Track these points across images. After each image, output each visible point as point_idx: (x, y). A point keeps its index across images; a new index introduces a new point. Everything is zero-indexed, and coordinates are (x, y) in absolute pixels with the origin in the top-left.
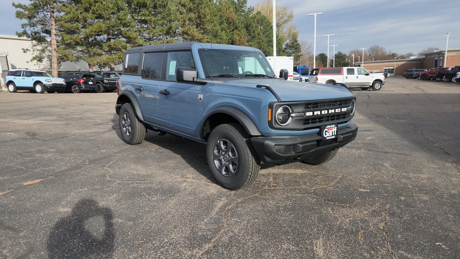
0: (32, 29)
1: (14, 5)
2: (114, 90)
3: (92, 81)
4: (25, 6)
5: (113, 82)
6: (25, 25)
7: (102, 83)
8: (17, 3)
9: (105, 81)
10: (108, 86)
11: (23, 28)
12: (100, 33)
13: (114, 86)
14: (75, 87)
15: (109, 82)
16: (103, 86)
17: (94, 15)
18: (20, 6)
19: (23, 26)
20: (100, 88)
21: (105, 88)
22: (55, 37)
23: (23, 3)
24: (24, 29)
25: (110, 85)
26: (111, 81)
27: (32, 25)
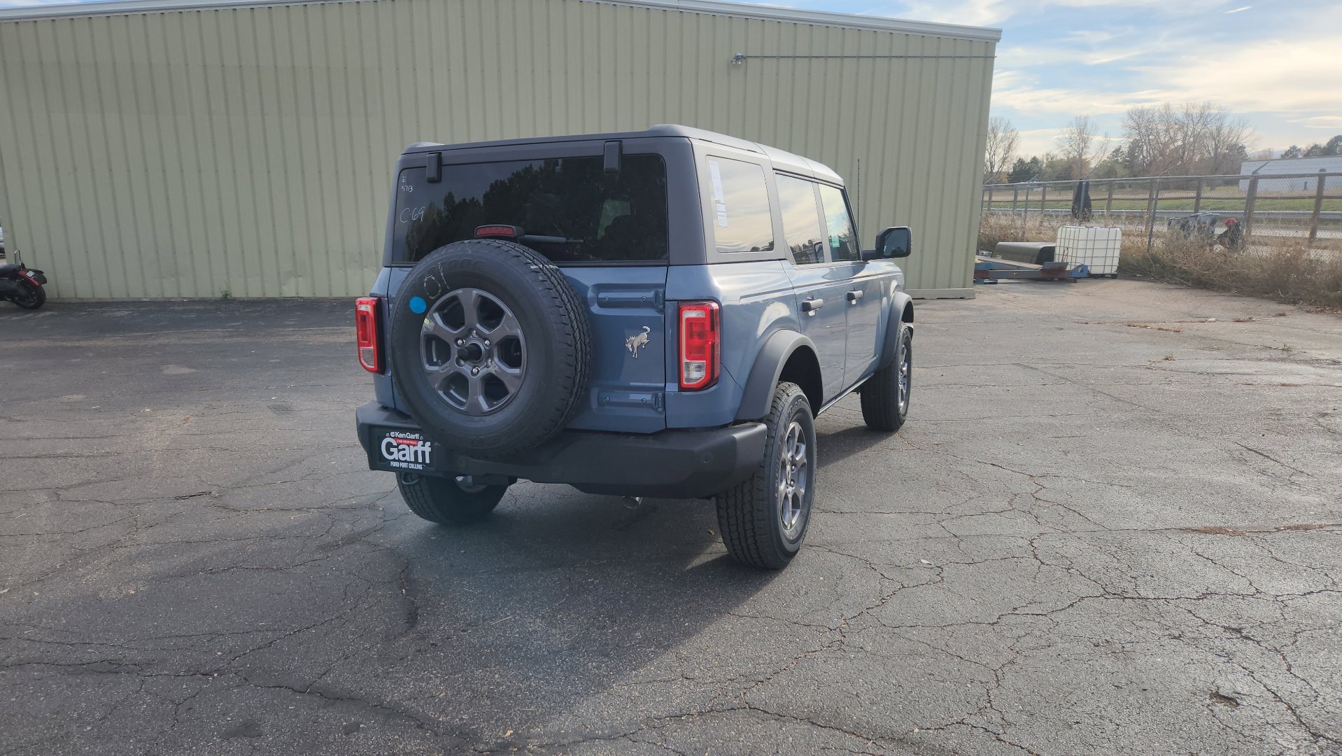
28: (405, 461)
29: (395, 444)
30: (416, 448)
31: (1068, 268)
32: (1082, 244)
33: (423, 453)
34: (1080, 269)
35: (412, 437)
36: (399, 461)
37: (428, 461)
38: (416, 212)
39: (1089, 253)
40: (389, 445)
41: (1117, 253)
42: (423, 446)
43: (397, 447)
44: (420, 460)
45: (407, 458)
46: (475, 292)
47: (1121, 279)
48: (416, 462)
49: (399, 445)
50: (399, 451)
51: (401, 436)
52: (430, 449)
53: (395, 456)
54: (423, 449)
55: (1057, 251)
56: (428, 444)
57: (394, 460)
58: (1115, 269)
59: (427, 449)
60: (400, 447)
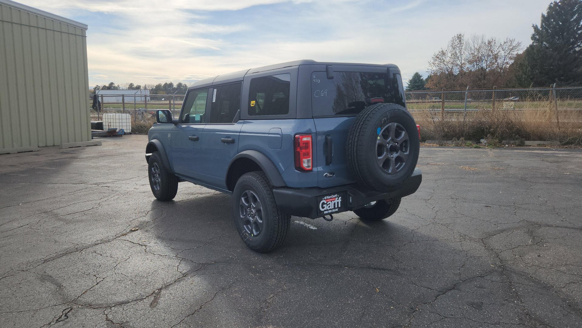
28: (330, 209)
29: (326, 202)
30: (335, 202)
31: (117, 131)
32: (117, 121)
33: (338, 203)
34: (121, 131)
35: (334, 196)
36: (327, 210)
37: (339, 206)
38: (323, 92)
39: (121, 125)
40: (323, 203)
41: (130, 124)
42: (338, 199)
43: (326, 204)
44: (336, 207)
45: (331, 208)
46: (396, 124)
47: (133, 134)
48: (335, 208)
49: (327, 202)
50: (327, 205)
51: (329, 197)
52: (341, 200)
53: (325, 209)
54: (338, 201)
55: (104, 124)
56: (340, 198)
57: (325, 210)
58: (130, 130)
59: (340, 200)
60: (328, 204)
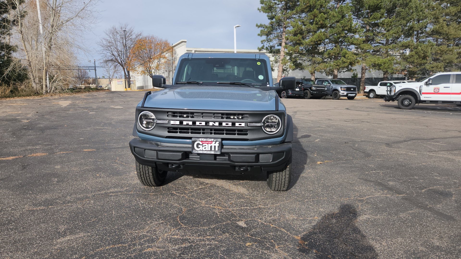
0: (268, 44)
1: (257, 25)
2: (322, 96)
3: (300, 88)
4: (265, 25)
5: (322, 89)
6: (264, 41)
7: (310, 90)
8: (259, 24)
9: (313, 88)
10: (315, 92)
11: (262, 43)
12: (319, 42)
13: (321, 92)
14: (284, 92)
15: (317, 89)
16: (310, 92)
17: (316, 25)
18: (261, 26)
19: (262, 42)
20: (307, 95)
21: (312, 94)
22: (284, 49)
23: (263, 24)
24: (262, 45)
25: (318, 92)
26: (319, 88)
27: (269, 40)
